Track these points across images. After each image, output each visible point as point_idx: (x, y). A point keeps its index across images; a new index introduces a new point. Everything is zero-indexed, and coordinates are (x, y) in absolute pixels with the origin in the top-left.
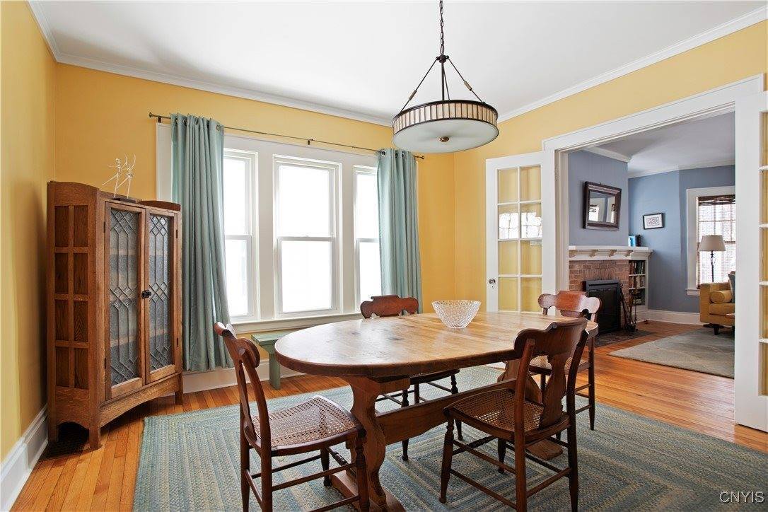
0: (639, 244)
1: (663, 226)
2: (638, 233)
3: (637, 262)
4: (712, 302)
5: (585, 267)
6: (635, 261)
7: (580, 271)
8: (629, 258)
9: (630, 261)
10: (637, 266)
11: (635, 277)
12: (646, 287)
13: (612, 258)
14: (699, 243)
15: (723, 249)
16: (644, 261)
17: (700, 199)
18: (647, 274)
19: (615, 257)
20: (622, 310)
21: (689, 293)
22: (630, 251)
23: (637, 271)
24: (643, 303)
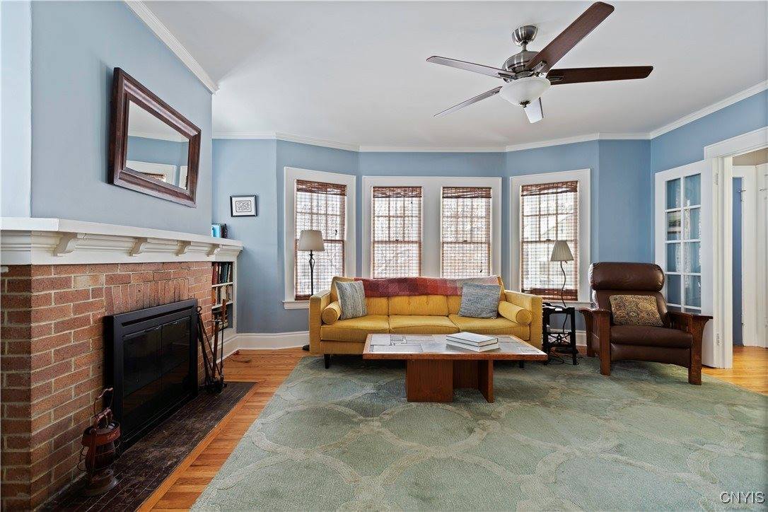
0: (224, 235)
1: (257, 214)
2: (223, 222)
3: (223, 264)
4: (323, 323)
5: (111, 280)
6: (219, 263)
7: (96, 292)
8: (213, 258)
9: (213, 263)
10: (222, 270)
11: (219, 288)
12: (234, 302)
13: (181, 258)
14: (296, 240)
15: (322, 249)
16: (231, 263)
17: (299, 182)
18: (235, 282)
19: (186, 257)
20: (200, 354)
21: (286, 307)
22: (215, 246)
23: (221, 278)
24: (230, 326)
